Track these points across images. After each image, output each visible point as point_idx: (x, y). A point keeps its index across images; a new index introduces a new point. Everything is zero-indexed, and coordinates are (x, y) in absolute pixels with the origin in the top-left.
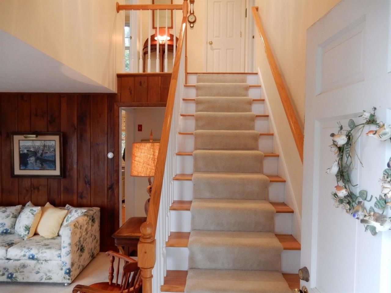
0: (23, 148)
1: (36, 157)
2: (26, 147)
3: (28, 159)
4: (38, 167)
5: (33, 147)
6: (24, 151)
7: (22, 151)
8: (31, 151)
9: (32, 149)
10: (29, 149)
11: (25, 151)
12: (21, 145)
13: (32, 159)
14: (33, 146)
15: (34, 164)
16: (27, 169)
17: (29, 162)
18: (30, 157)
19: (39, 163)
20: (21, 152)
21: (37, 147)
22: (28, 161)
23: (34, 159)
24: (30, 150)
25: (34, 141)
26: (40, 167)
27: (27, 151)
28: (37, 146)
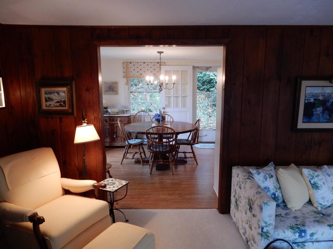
0: (309, 96)
1: (325, 107)
2: (313, 95)
3: (314, 110)
4: (325, 119)
5: (322, 95)
6: (310, 99)
7: (308, 100)
8: (319, 100)
9: (321, 98)
10: (316, 98)
11: (312, 100)
12: (307, 92)
13: (318, 109)
14: (322, 93)
15: (321, 115)
16: (311, 121)
17: (315, 113)
18: (317, 107)
19: (327, 114)
20: (306, 101)
21: (327, 95)
22: (313, 111)
23: (321, 110)
24: (318, 98)
25: (324, 88)
26: (327, 119)
27: (314, 99)
28: (328, 93)
